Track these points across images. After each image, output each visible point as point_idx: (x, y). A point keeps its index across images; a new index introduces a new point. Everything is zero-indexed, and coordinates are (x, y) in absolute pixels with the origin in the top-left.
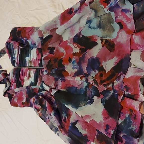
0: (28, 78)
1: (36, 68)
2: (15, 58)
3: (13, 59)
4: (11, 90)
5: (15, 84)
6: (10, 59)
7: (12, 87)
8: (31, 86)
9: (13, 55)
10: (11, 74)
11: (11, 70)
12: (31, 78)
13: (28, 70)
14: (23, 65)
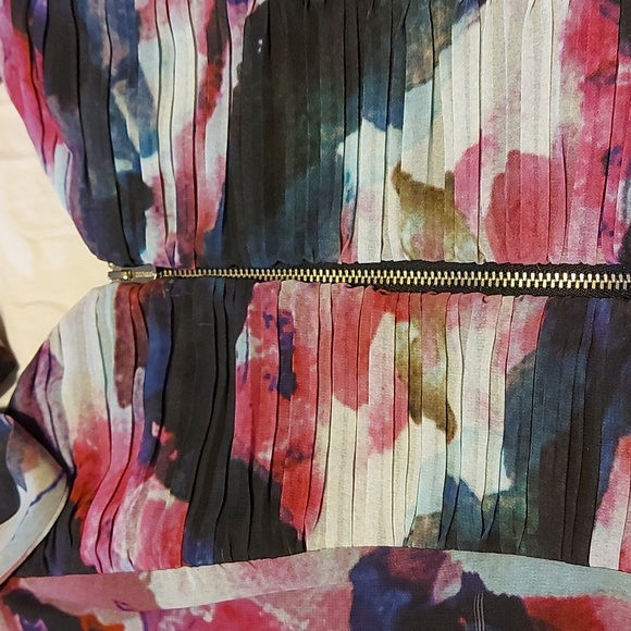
0: (386, 435)
1: (534, 292)
2: (151, 144)
3: (121, 166)
4: (92, 570)
5: (157, 492)
6: (46, 160)
7: (106, 532)
8: (456, 555)
9: (121, 102)
10: (82, 353)
11: (76, 316)
12: (447, 426)
13: (388, 318)
14: (288, 244)
